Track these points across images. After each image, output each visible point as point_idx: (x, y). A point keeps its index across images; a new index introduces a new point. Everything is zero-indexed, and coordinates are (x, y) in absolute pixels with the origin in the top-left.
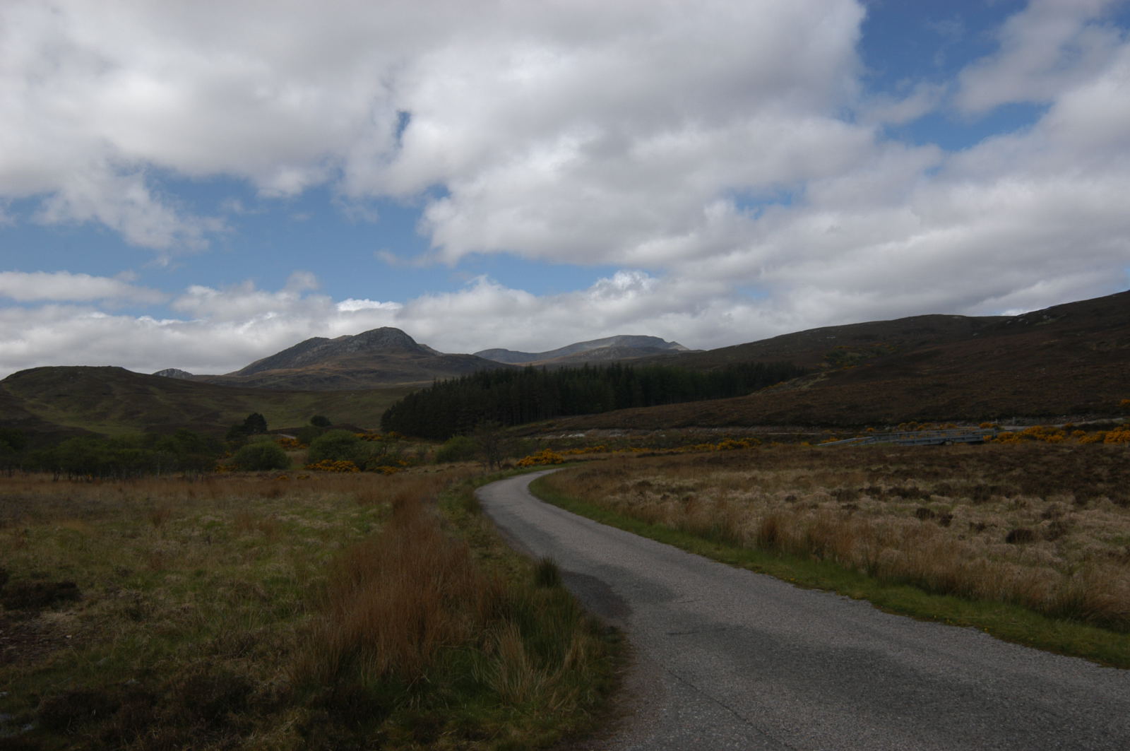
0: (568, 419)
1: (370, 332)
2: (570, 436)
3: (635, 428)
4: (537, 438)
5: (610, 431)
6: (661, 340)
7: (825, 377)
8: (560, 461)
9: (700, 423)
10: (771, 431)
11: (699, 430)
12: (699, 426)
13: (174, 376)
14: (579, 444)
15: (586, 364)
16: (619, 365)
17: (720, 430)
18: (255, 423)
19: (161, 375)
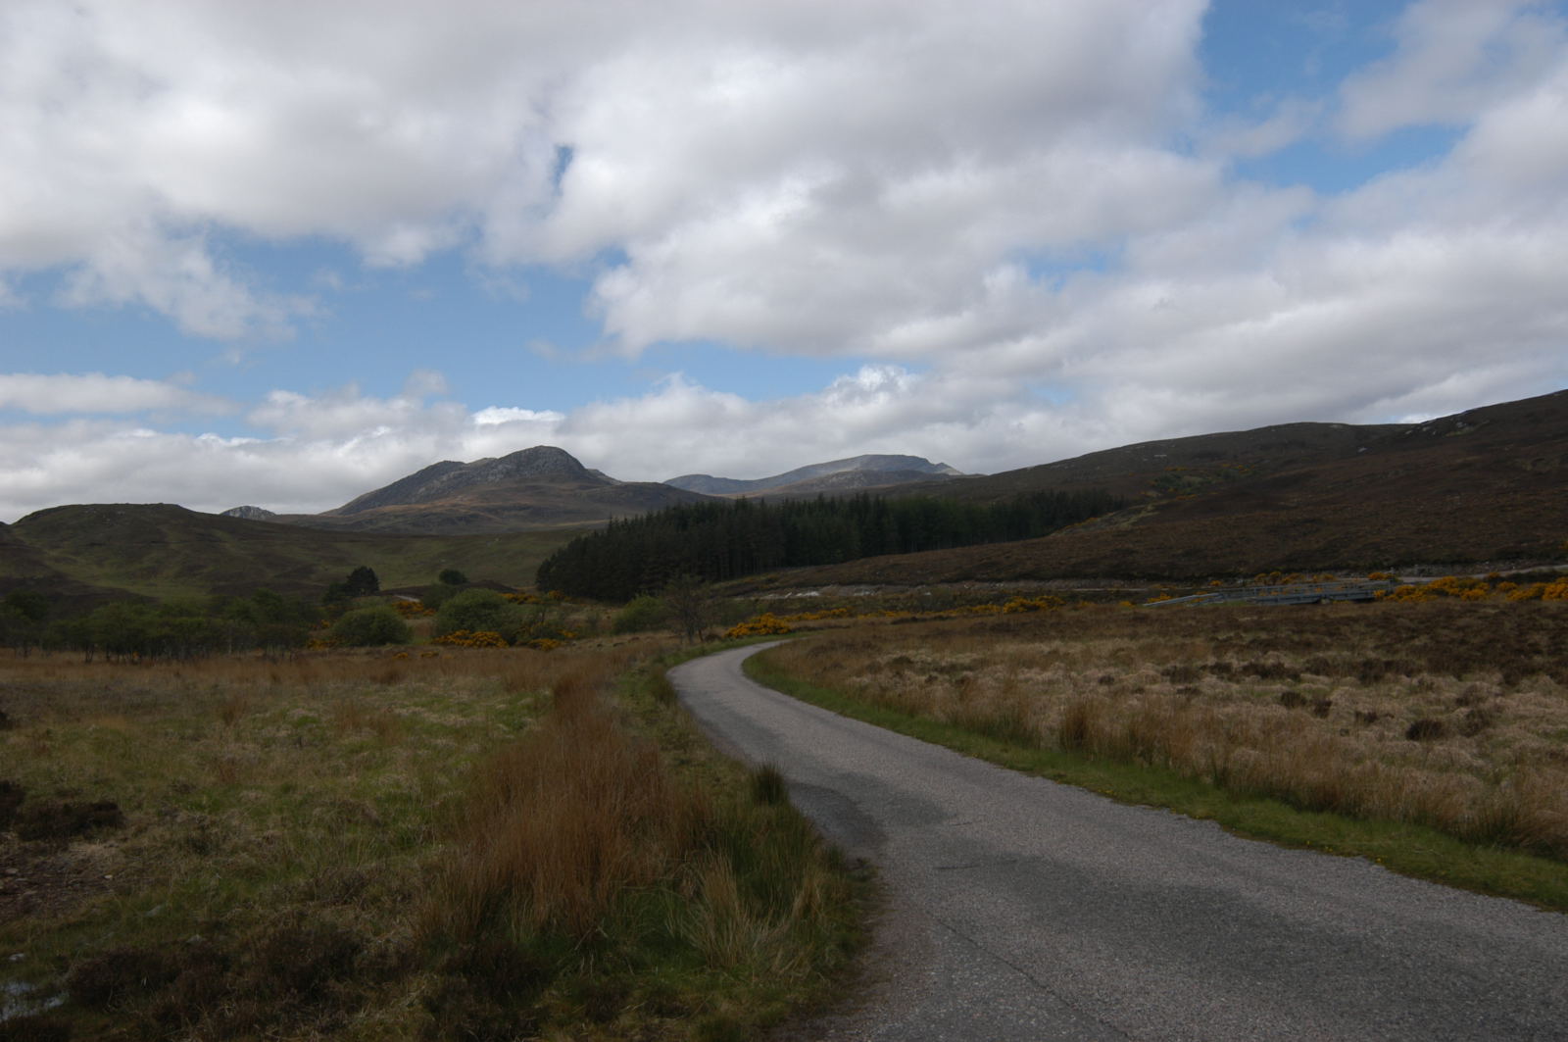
0: (795, 572)
1: (520, 453)
2: (799, 595)
3: (889, 583)
4: (753, 599)
5: (855, 588)
6: (925, 461)
7: (1153, 511)
8: (785, 630)
9: (979, 576)
10: (1075, 586)
11: (978, 585)
12: (978, 580)
13: (250, 516)
14: (812, 606)
15: (821, 496)
16: (866, 497)
17: (1006, 586)
18: (364, 581)
19: (231, 514)
